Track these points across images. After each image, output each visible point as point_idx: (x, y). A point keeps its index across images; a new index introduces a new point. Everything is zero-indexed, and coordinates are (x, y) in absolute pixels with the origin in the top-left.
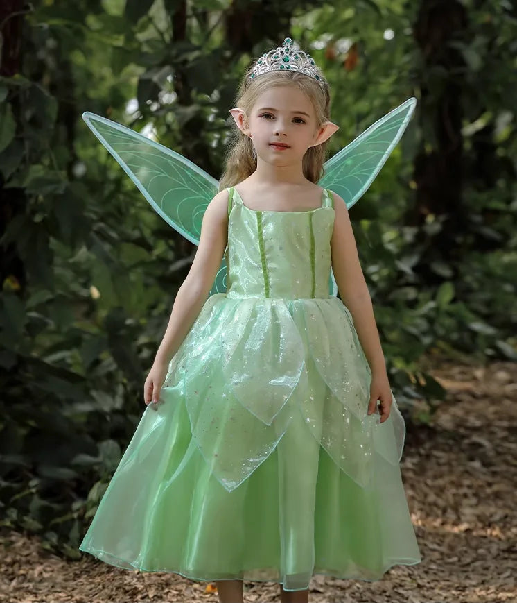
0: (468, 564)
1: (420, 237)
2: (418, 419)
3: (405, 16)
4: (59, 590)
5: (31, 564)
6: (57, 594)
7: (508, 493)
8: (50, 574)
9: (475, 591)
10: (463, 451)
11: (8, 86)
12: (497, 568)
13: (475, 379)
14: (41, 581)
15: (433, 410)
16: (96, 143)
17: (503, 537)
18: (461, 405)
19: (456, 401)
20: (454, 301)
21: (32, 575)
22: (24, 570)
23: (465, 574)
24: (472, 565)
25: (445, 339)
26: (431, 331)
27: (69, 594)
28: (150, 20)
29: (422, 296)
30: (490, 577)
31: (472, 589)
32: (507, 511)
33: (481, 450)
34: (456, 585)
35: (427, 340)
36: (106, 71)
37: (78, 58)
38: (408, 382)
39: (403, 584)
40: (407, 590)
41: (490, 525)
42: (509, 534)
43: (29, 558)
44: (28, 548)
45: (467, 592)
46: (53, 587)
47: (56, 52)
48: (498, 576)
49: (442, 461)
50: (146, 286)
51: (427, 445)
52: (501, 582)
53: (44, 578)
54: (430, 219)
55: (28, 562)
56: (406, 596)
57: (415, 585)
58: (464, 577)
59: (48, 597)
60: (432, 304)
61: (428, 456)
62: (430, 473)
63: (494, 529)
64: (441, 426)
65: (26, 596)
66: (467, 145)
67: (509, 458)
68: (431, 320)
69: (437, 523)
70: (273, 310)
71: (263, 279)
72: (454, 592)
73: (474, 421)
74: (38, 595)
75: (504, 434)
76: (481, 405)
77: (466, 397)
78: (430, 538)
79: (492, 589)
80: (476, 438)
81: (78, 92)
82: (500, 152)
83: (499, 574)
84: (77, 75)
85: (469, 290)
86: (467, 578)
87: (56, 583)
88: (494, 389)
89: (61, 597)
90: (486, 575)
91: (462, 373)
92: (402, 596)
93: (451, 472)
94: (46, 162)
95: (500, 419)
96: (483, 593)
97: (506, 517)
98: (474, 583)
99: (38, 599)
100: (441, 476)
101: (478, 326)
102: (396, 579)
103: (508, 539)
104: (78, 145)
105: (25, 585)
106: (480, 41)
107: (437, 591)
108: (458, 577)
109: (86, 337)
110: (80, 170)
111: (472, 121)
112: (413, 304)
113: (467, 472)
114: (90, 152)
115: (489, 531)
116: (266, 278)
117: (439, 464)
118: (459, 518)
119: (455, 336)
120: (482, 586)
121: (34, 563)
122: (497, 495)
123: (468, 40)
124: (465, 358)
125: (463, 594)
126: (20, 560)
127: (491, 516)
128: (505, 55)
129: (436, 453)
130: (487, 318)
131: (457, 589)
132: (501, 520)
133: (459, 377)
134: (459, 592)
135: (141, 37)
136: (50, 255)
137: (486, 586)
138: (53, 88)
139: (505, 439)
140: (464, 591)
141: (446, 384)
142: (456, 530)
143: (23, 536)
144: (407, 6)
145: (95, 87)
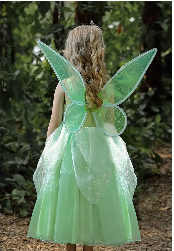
0: (168, 221)
1: (146, 97)
2: (154, 172)
3: (139, 13)
4: (17, 235)
5: (7, 225)
6: (16, 237)
8: (14, 229)
10: (170, 182)
14: (10, 232)
15: (159, 167)
18: (167, 164)
19: (166, 162)
20: (161, 121)
21: (7, 229)
22: (4, 227)
23: (167, 225)
25: (159, 137)
26: (154, 135)
27: (21, 237)
29: (148, 120)
34: (163, 230)
35: (152, 139)
36: (26, 36)
38: (149, 157)
43: (6, 223)
44: (6, 220)
46: (15, 234)
49: (163, 187)
51: (158, 182)
53: (11, 231)
54: (150, 89)
55: (6, 224)
58: (166, 227)
59: (13, 237)
60: (153, 124)
61: (158, 186)
62: (158, 192)
64: (161, 174)
65: (4, 236)
66: (163, 61)
68: (153, 130)
69: (158, 207)
74: (9, 236)
77: (169, 161)
78: (155, 213)
81: (16, 44)
84: (15, 37)
87: (16, 233)
89: (17, 238)
91: (167, 151)
93: (165, 190)
100: (162, 192)
105: (4, 232)
109: (18, 136)
111: (165, 51)
112: (146, 124)
114: (20, 66)
117: (161, 188)
118: (166, 205)
119: (163, 136)
121: (8, 225)
123: (162, 21)
125: (166, 233)
126: (3, 223)
129: (161, 184)
131: (163, 231)
133: (166, 152)
135: (41, 22)
141: (162, 156)
142: (164, 209)
143: (4, 215)
144: (139, 9)
145: (22, 42)
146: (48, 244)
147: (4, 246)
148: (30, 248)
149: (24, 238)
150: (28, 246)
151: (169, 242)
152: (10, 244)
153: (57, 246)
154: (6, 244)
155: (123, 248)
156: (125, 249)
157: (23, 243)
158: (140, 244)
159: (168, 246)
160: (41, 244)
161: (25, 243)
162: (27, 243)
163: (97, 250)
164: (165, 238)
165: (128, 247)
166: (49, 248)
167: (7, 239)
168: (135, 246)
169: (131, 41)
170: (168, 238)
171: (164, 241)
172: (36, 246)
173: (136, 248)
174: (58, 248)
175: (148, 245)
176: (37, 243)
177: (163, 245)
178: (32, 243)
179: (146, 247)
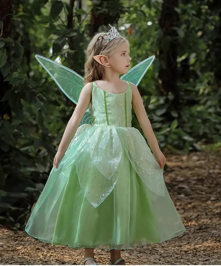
3: (155, 17)
6: (31, 246)
7: (199, 205)
9: (185, 247)
10: (175, 191)
11: (5, 42)
12: (194, 237)
13: (182, 160)
14: (27, 242)
16: (38, 64)
17: (197, 224)
18: (174, 172)
19: (172, 171)
20: (177, 127)
24: (183, 237)
25: (171, 144)
27: (34, 246)
28: (59, 17)
29: (164, 126)
30: (191, 241)
31: (184, 246)
32: (199, 213)
33: (184, 190)
34: (178, 245)
36: (42, 37)
37: (32, 32)
39: (156, 246)
40: (157, 248)
41: (190, 221)
42: (200, 222)
45: (182, 247)
46: (30, 243)
47: (23, 29)
48: (195, 240)
50: (58, 121)
52: (196, 241)
53: (28, 240)
56: (157, 250)
57: (161, 246)
59: (28, 246)
60: (168, 129)
63: (192, 222)
66: (179, 65)
67: (198, 191)
68: (166, 136)
70: (111, 130)
71: (106, 117)
72: (177, 248)
73: (180, 178)
75: (195, 182)
76: (184, 171)
77: (177, 169)
79: (193, 245)
80: (181, 185)
81: (32, 44)
82: (191, 68)
83: (195, 239)
84: (31, 38)
85: (184, 122)
86: (182, 242)
88: (191, 164)
90: (189, 240)
91: (176, 158)
92: (156, 250)
94: (19, 71)
95: (193, 176)
96: (189, 247)
97: (198, 215)
98: (185, 244)
99: (24, 247)
101: (186, 138)
102: (153, 245)
103: (199, 225)
104: (31, 64)
105: (21, 243)
106: (184, 26)
107: (170, 248)
108: (178, 242)
110: (32, 74)
111: (181, 56)
113: (178, 199)
114: (36, 67)
115: (190, 223)
116: (107, 117)
119: (176, 143)
120: (188, 245)
122: (194, 207)
123: (179, 26)
124: (179, 152)
125: (181, 248)
127: (191, 216)
128: (193, 32)
130: (190, 134)
131: (178, 246)
132: (195, 218)
133: (175, 160)
134: (179, 248)
135: (56, 24)
136: (21, 106)
137: (190, 244)
138: (22, 43)
139: (196, 184)
140: (181, 247)
144: (156, 13)
145: (38, 42)
146: (58, 252)
147: (17, 254)
148: (41, 256)
149: (37, 247)
150: (39, 254)
151: (183, 255)
152: (23, 252)
153: (67, 254)
154: (19, 253)
155: (135, 257)
156: (137, 258)
157: (35, 251)
158: (152, 254)
159: (182, 258)
160: (52, 252)
161: (37, 252)
162: (39, 251)
163: (108, 259)
164: (180, 252)
165: (140, 257)
166: (59, 256)
167: (22, 248)
168: (147, 256)
169: (147, 45)
170: (182, 252)
171: (178, 254)
172: (47, 254)
173: (148, 258)
174: (67, 256)
175: (162, 257)
176: (48, 251)
177: (177, 257)
178: (43, 251)
179: (159, 258)
